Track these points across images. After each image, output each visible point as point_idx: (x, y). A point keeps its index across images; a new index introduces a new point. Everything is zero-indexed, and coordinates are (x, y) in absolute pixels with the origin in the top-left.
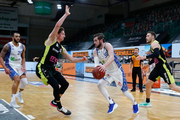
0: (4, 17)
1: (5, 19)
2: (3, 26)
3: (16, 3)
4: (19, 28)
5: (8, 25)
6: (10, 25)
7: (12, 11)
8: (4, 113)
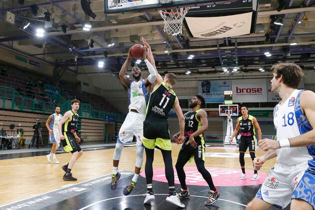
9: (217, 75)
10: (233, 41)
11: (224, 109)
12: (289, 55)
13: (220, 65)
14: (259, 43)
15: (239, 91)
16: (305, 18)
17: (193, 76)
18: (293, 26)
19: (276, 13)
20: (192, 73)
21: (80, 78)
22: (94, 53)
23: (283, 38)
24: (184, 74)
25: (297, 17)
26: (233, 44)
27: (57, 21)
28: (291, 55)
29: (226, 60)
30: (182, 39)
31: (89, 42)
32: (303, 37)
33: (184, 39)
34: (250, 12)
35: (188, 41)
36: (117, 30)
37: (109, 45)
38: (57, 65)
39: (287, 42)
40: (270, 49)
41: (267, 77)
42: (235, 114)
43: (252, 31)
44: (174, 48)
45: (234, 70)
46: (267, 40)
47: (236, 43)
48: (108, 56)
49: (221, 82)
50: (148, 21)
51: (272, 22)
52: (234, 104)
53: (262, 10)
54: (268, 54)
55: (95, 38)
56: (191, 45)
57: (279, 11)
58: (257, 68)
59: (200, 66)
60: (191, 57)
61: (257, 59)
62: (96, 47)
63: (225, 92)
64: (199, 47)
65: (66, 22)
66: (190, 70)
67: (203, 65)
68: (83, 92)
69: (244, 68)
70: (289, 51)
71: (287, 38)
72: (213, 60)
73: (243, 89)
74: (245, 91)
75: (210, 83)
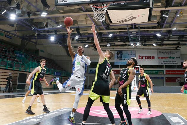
1: (172, 58)
3: (179, 46)
5: (174, 61)
6: (175, 61)
7: (176, 52)
8: (181, 124)
9: (127, 47)
10: (137, 26)
12: (172, 36)
13: (129, 41)
14: (153, 28)
15: (140, 58)
16: (181, 13)
17: (112, 48)
18: (174, 18)
19: (164, 9)
20: (111, 45)
21: (38, 47)
22: (48, 31)
23: (168, 25)
24: (106, 46)
25: (177, 12)
26: (137, 28)
27: (24, 10)
28: (173, 36)
29: (132, 38)
30: (105, 24)
31: (45, 24)
32: (180, 25)
33: (106, 24)
34: (149, 8)
35: (109, 25)
36: (63, 17)
37: (58, 26)
38: (23, 38)
39: (170, 28)
40: (160, 32)
41: (158, 49)
42: (137, 73)
43: (149, 20)
44: (100, 29)
45: (138, 44)
46: (158, 26)
47: (139, 27)
48: (57, 33)
49: (129, 52)
50: (84, 12)
51: (162, 15)
53: (155, 7)
54: (159, 35)
55: (49, 21)
56: (111, 27)
57: (166, 8)
58: (152, 43)
59: (116, 41)
60: (111, 35)
61: (152, 37)
62: (49, 27)
64: (116, 29)
65: (30, 10)
66: (110, 44)
67: (118, 41)
68: (40, 56)
69: (144, 43)
70: (171, 33)
71: (170, 25)
72: (124, 38)
73: (143, 57)
74: (144, 58)
75: (122, 52)
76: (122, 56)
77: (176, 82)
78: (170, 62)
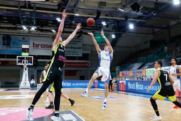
0: (73, 47)
1: (73, 48)
2: (72, 53)
3: (81, 35)
4: (83, 54)
5: (75, 52)
6: (76, 52)
7: (78, 42)
9: (17, 31)
10: (33, 5)
11: (21, 59)
12: (74, 22)
13: (20, 23)
14: (52, 10)
15: (35, 46)
18: (77, 2)
23: (70, 9)
26: (32, 8)
28: (75, 22)
29: (25, 20)
32: (84, 11)
39: (73, 13)
40: (60, 16)
42: (30, 64)
46: (59, 8)
47: (35, 7)
49: (21, 38)
52: (29, 55)
54: (59, 20)
58: (51, 29)
59: (2, 22)
61: (51, 22)
63: (23, 45)
67: (5, 21)
69: (40, 28)
70: (74, 19)
71: (73, 10)
72: (14, 19)
73: (38, 45)
74: (40, 46)
75: (10, 37)
76: (10, 43)
77: (76, 75)
78: (71, 53)
